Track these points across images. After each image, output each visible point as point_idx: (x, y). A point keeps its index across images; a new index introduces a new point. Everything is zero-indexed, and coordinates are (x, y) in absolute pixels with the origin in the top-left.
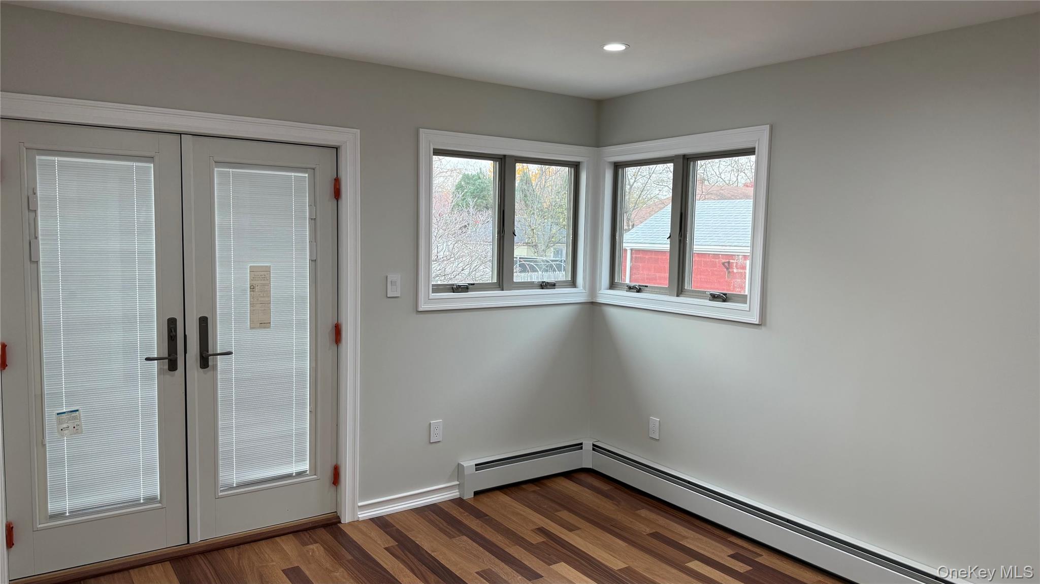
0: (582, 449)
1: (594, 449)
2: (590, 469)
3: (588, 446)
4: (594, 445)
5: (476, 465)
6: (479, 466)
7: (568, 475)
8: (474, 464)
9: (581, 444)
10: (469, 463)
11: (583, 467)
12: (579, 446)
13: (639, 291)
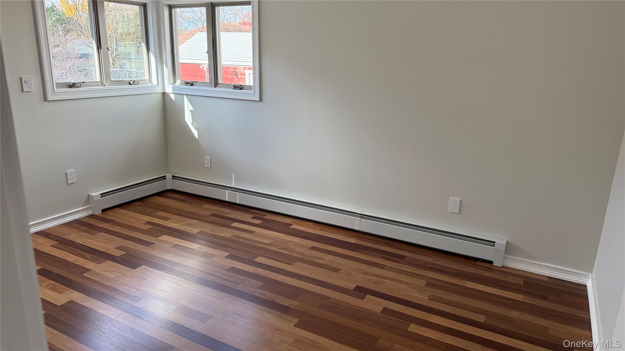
0: (166, 179)
1: (173, 178)
2: (172, 189)
3: (169, 176)
4: (173, 176)
5: (101, 194)
6: (103, 195)
7: (159, 194)
8: (100, 194)
9: (165, 176)
10: (96, 194)
11: (167, 189)
12: (164, 178)
13: (192, 85)
